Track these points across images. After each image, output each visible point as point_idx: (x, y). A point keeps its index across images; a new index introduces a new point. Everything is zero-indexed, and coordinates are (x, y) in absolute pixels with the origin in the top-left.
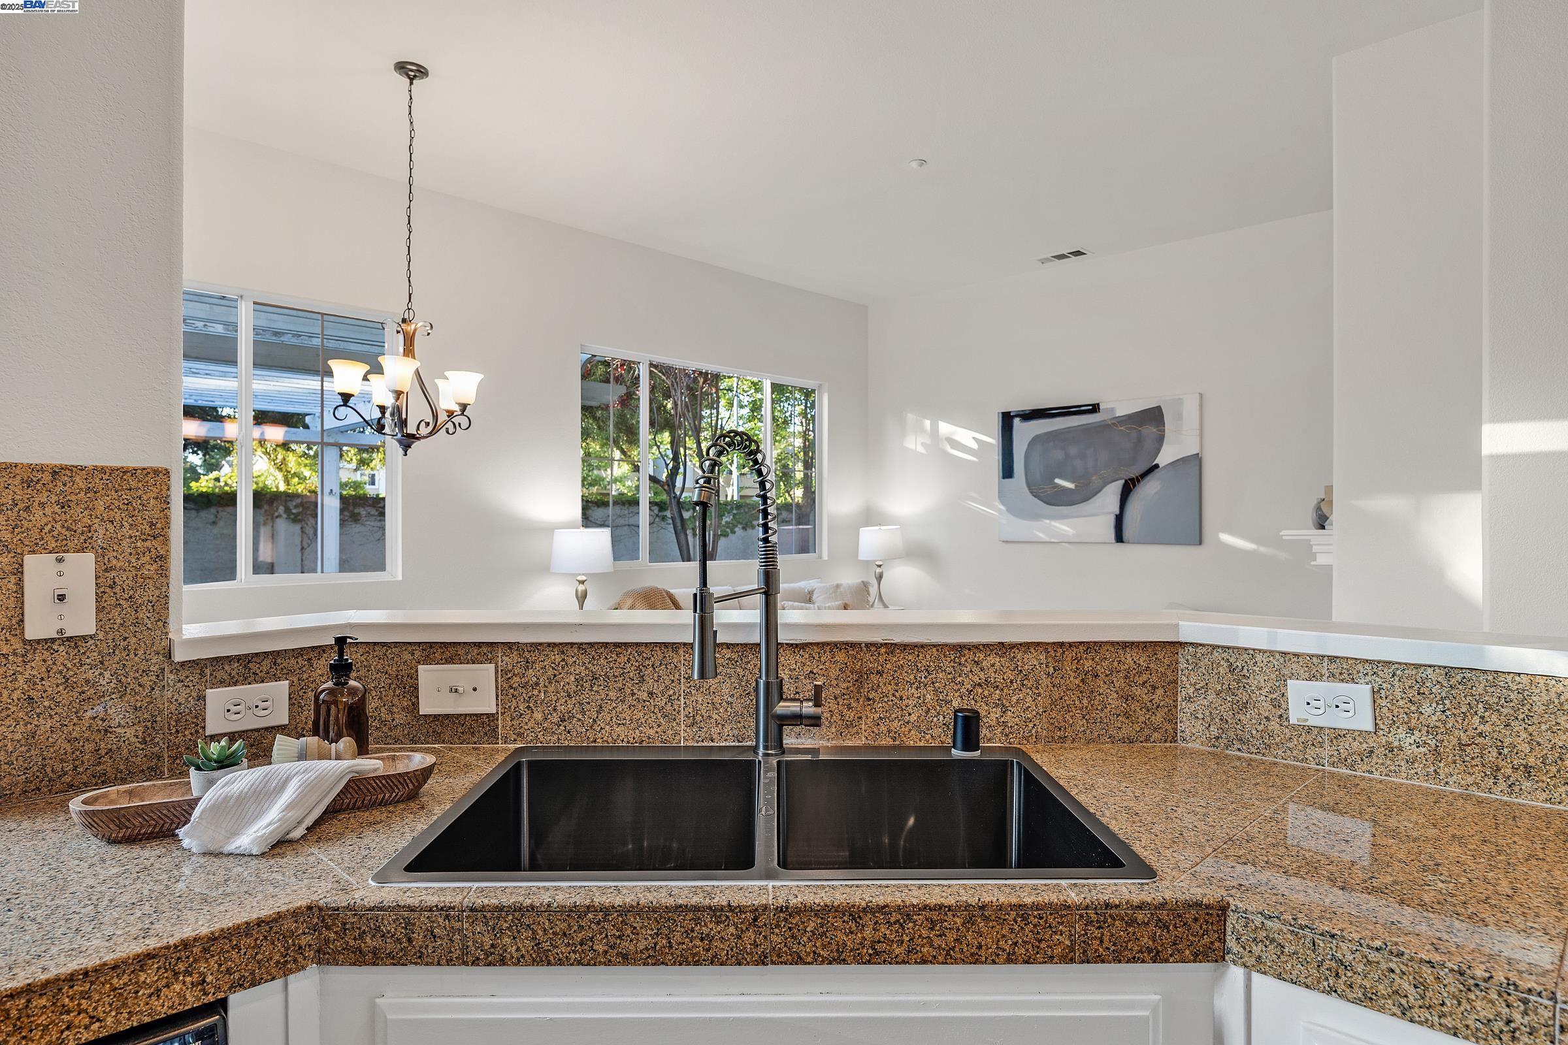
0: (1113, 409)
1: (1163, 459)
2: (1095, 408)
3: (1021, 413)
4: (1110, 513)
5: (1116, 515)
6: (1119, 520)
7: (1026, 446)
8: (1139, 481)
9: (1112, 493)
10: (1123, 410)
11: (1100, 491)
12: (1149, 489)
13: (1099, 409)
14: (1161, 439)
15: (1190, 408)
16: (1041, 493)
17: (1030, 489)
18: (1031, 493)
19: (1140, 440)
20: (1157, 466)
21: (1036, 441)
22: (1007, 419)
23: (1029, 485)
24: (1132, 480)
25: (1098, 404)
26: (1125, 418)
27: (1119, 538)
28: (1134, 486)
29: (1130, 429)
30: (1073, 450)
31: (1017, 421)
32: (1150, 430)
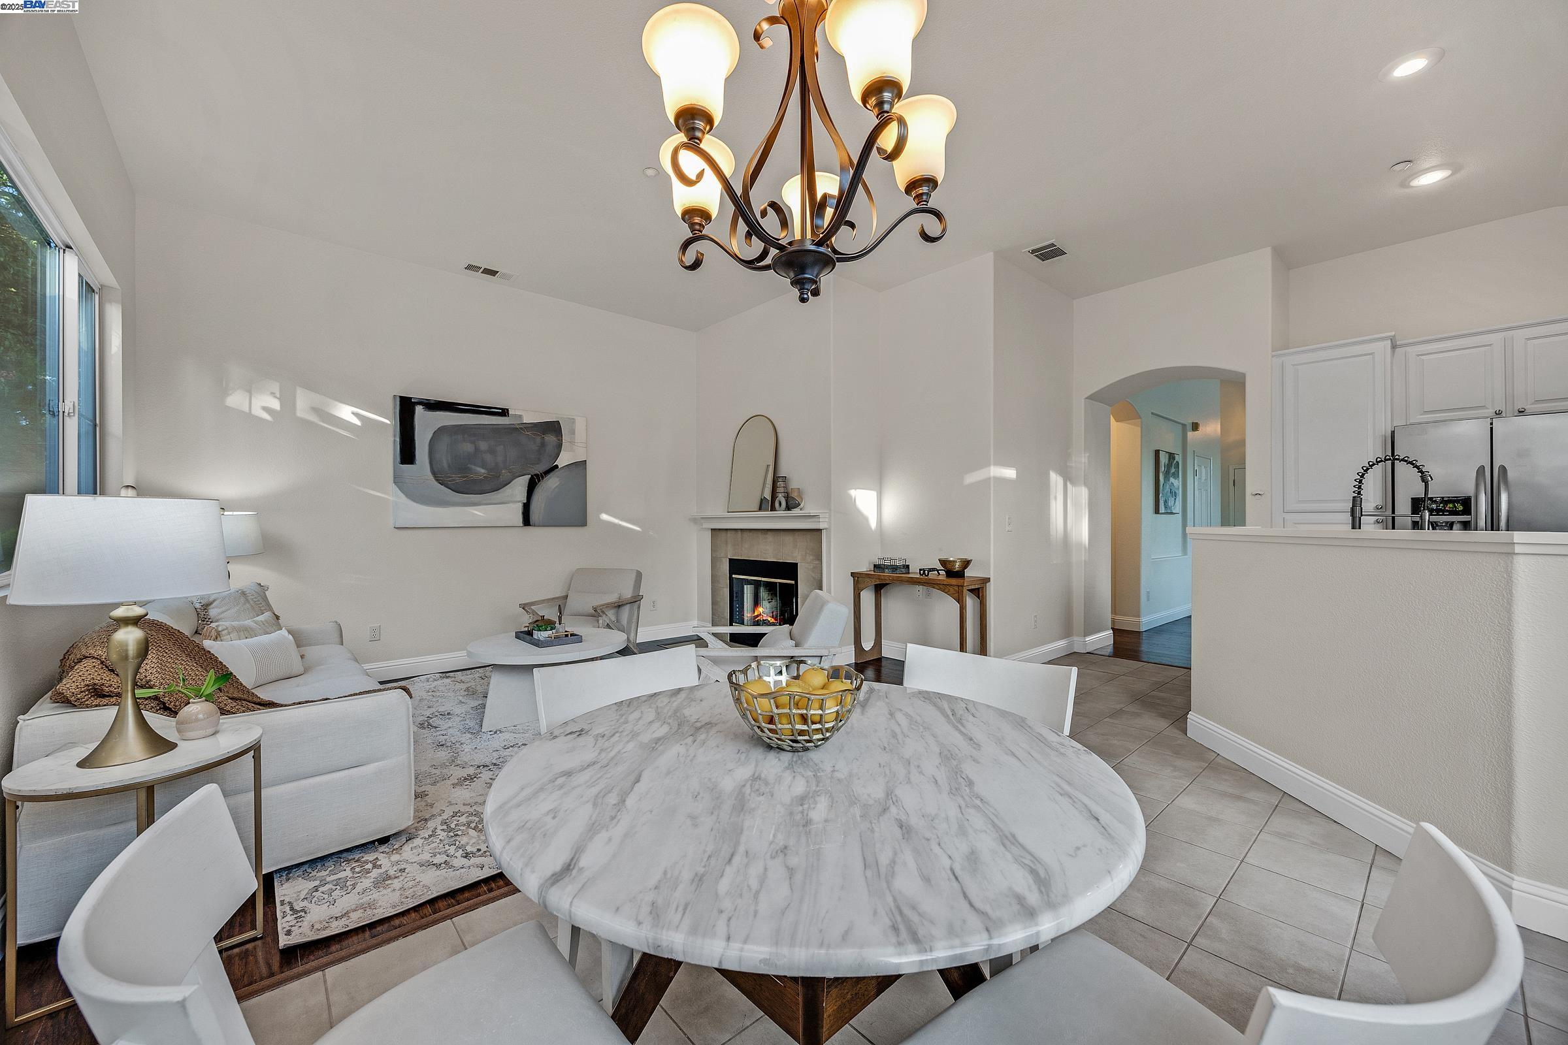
0: (520, 416)
1: (563, 460)
2: (504, 412)
3: (425, 401)
4: (519, 502)
5: (524, 503)
6: (526, 508)
7: (431, 435)
8: (543, 478)
9: (520, 486)
10: (528, 419)
11: (509, 483)
12: (551, 484)
13: (508, 414)
14: (559, 446)
15: (580, 426)
16: (450, 481)
17: (435, 477)
18: (437, 480)
19: (543, 445)
20: (557, 466)
21: (441, 432)
22: (406, 407)
23: (434, 473)
24: (537, 475)
25: (508, 410)
26: (530, 425)
27: (527, 521)
28: (539, 481)
29: (534, 434)
30: (483, 445)
31: (419, 409)
32: (550, 439)
